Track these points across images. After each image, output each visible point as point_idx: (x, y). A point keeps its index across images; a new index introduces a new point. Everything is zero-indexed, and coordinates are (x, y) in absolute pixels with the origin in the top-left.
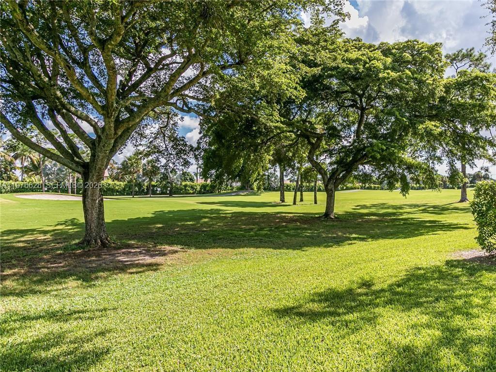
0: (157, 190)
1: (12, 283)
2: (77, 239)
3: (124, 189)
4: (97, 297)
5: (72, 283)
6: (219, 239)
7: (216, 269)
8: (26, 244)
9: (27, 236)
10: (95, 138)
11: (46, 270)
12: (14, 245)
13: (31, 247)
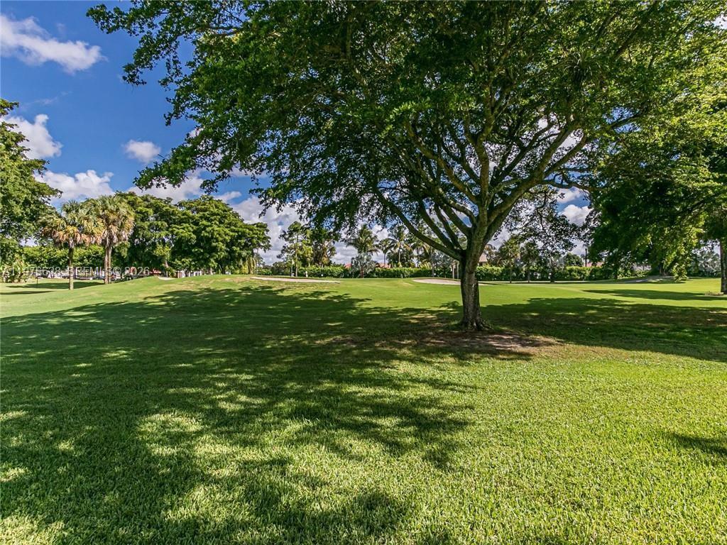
0: (536, 276)
1: (408, 351)
3: (502, 274)
5: (450, 359)
6: (610, 335)
7: (601, 370)
10: (471, 227)
11: (432, 345)
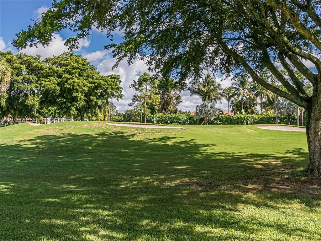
1: (253, 195)
2: (302, 167)
4: (317, 222)
5: (296, 205)
8: (263, 167)
9: (264, 160)
10: (317, 74)
11: (277, 190)
12: (254, 166)
13: (267, 169)
